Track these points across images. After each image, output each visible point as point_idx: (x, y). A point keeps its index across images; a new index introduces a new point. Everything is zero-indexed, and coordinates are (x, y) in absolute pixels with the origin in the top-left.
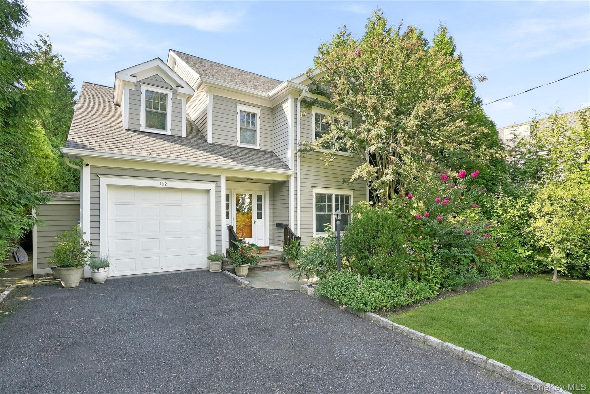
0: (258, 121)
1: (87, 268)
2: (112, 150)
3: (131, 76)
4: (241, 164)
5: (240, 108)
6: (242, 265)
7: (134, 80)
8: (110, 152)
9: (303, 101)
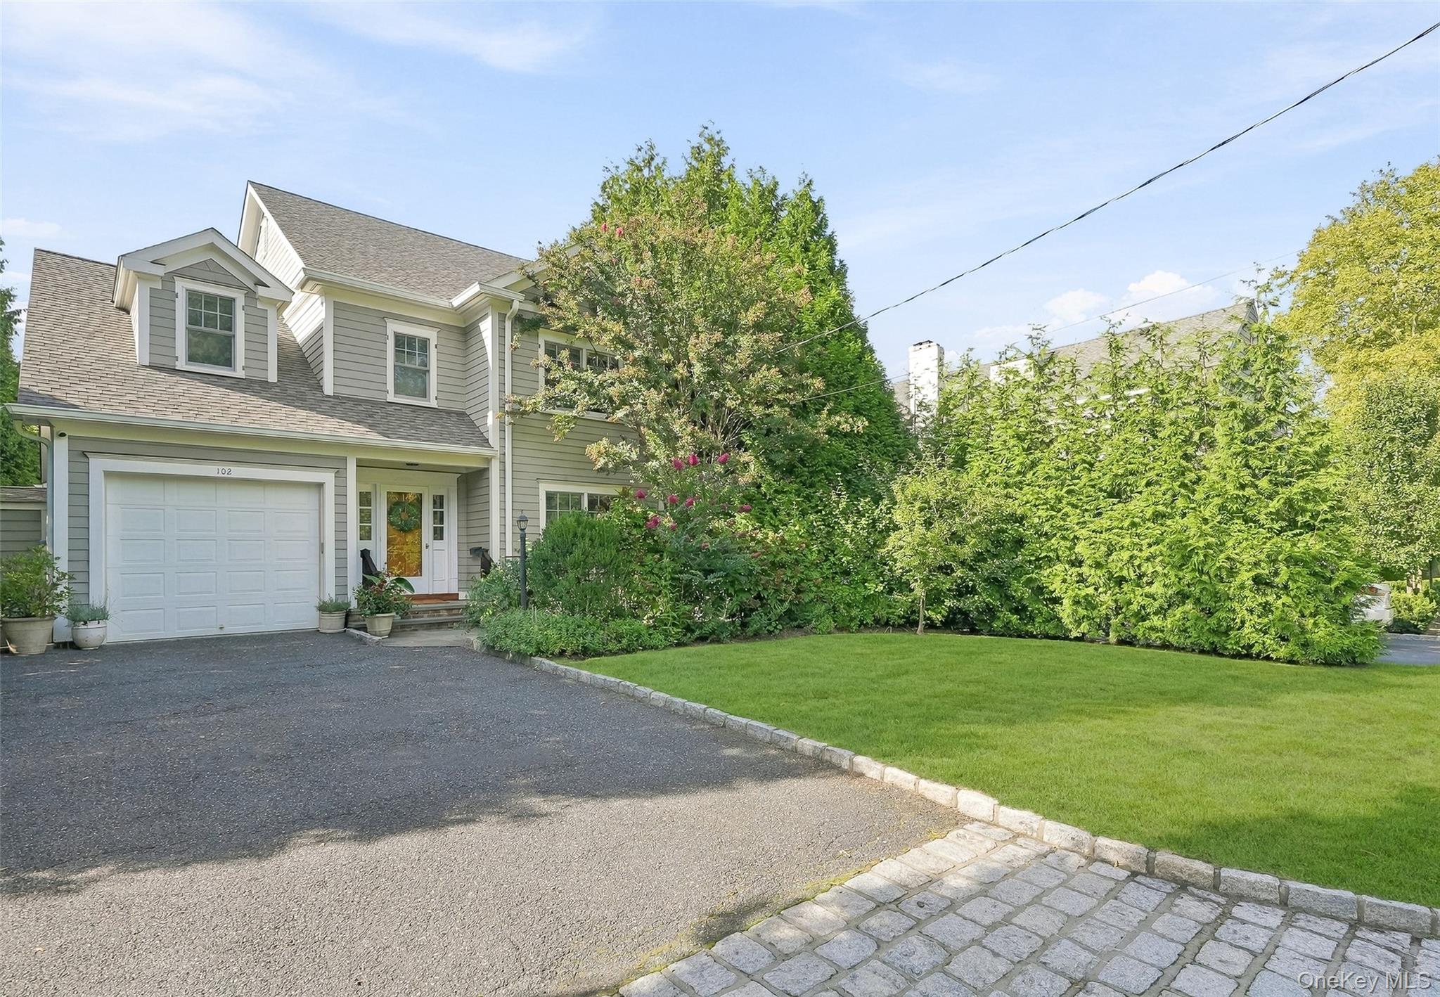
0: (433, 352)
1: (62, 621)
2: (114, 408)
3: (152, 262)
4: (388, 437)
5: (393, 327)
6: (378, 615)
7: (160, 271)
8: (110, 412)
9: (519, 319)
